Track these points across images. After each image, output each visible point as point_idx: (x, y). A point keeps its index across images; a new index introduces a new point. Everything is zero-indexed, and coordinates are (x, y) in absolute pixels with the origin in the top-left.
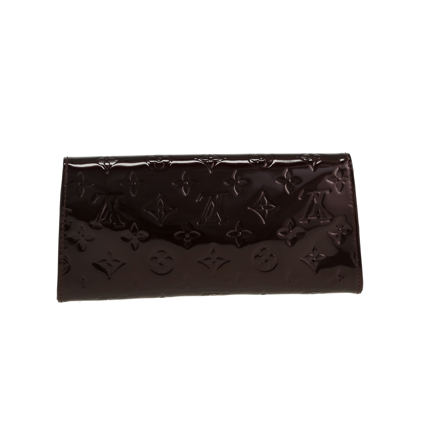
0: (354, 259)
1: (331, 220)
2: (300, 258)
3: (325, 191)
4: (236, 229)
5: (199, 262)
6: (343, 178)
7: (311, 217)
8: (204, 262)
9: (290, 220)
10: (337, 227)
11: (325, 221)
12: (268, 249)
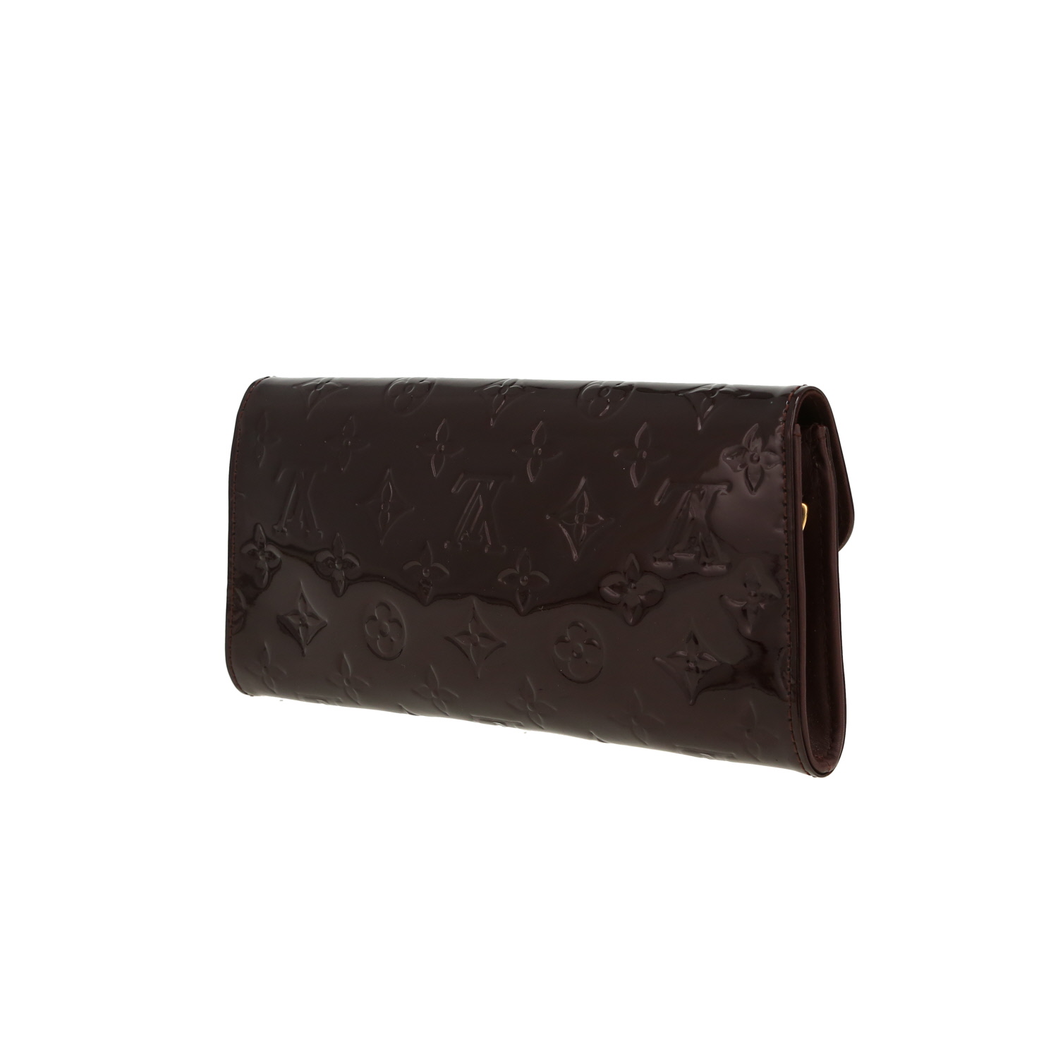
0: (783, 678)
1: (729, 566)
2: (657, 659)
3: (716, 487)
4: (518, 568)
5: (448, 639)
6: (766, 453)
7: (678, 551)
8: (458, 640)
9: (632, 557)
10: (745, 585)
11: (714, 567)
12: (581, 625)
